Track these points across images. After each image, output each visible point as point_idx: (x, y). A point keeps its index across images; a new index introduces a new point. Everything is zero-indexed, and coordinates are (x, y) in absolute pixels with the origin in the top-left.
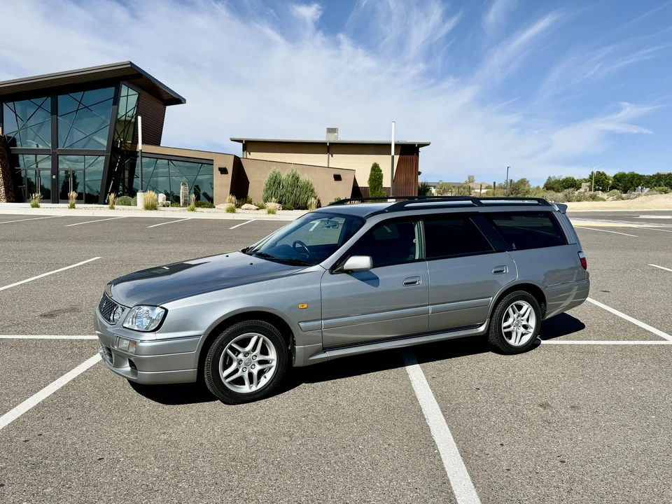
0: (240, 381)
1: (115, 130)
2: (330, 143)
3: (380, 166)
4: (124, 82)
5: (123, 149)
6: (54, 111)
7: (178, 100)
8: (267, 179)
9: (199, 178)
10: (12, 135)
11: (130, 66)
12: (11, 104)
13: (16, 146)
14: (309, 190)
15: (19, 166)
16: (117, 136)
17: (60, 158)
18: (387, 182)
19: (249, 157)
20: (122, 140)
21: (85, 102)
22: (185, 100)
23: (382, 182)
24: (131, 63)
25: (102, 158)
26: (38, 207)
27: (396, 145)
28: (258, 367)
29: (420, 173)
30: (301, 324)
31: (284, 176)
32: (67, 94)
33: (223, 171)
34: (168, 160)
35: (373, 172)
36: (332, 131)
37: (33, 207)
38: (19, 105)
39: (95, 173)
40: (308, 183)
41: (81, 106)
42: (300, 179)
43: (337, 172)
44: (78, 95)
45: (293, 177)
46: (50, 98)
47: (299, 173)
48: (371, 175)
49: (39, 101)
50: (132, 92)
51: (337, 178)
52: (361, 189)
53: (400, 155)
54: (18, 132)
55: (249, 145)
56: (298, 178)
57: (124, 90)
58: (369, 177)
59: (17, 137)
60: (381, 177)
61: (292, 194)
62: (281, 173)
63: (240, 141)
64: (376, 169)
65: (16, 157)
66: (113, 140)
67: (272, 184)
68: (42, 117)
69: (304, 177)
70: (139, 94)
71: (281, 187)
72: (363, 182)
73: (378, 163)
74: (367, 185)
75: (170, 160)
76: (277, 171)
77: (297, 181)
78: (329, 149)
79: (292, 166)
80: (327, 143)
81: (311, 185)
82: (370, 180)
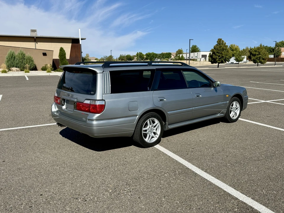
2: (36, 37)
3: (64, 49)
8: (7, 56)
14: (30, 60)
18: (68, 57)
23: (66, 56)
29: (82, 52)
31: (16, 54)
40: (30, 57)
42: (26, 55)
43: (44, 52)
45: (22, 54)
47: (24, 52)
48: (60, 53)
51: (45, 54)
53: (72, 43)
60: (65, 54)
61: (22, 63)
62: (15, 52)
64: (62, 50)
67: (11, 58)
69: (28, 55)
71: (16, 60)
72: (56, 57)
73: (63, 47)
74: (58, 58)
76: (12, 51)
77: (24, 56)
78: (36, 40)
79: (20, 49)
80: (34, 37)
81: (32, 58)
82: (59, 55)
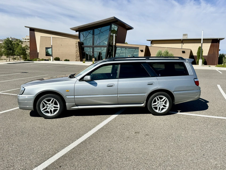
0: (47, 112)
1: (110, 39)
2: (182, 40)
3: (202, 48)
4: (113, 23)
5: (112, 45)
6: (93, 34)
7: (131, 28)
8: (157, 53)
9: (135, 53)
10: (82, 42)
11: (114, 18)
12: (82, 32)
13: (83, 45)
15: (84, 51)
16: (110, 41)
17: (95, 48)
19: (153, 46)
20: (112, 42)
21: (102, 31)
22: (133, 28)
23: (202, 53)
24: (114, 17)
25: (106, 48)
26: (85, 63)
27: (203, 39)
28: (54, 109)
29: (220, 50)
30: (67, 97)
31: (163, 52)
32: (97, 28)
33: (142, 51)
34: (125, 48)
35: (199, 50)
36: (184, 35)
37: (83, 63)
38: (84, 33)
39: (104, 52)
41: (101, 32)
42: (169, 53)
43: (183, 50)
44: (100, 29)
45: (166, 52)
46: (92, 30)
47: (168, 51)
49: (89, 31)
50: (115, 26)
51: (184, 52)
52: (194, 56)
54: (84, 41)
55: (153, 42)
56: (168, 53)
57: (113, 26)
58: (197, 52)
59: (84, 42)
63: (150, 41)
64: (200, 48)
65: (83, 48)
66: (109, 42)
67: (158, 55)
68: (90, 36)
69: (170, 53)
70: (118, 27)
71: (162, 56)
72: (195, 54)
74: (196, 55)
75: (126, 48)
76: (160, 50)
77: (168, 54)
78: (183, 42)
79: (166, 48)
80: (181, 40)
81: (173, 55)
82: (197, 53)
